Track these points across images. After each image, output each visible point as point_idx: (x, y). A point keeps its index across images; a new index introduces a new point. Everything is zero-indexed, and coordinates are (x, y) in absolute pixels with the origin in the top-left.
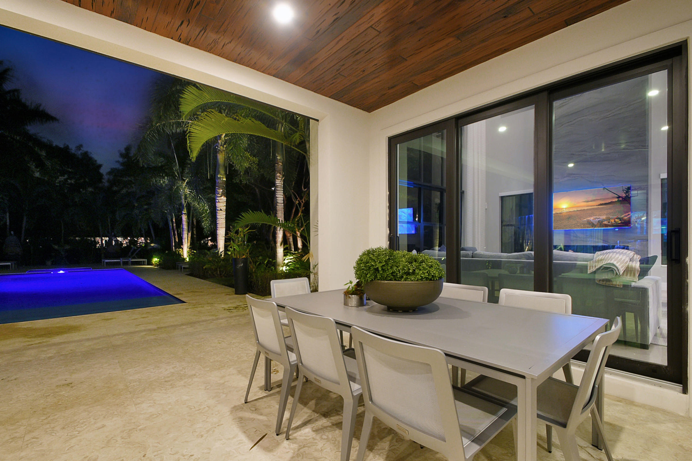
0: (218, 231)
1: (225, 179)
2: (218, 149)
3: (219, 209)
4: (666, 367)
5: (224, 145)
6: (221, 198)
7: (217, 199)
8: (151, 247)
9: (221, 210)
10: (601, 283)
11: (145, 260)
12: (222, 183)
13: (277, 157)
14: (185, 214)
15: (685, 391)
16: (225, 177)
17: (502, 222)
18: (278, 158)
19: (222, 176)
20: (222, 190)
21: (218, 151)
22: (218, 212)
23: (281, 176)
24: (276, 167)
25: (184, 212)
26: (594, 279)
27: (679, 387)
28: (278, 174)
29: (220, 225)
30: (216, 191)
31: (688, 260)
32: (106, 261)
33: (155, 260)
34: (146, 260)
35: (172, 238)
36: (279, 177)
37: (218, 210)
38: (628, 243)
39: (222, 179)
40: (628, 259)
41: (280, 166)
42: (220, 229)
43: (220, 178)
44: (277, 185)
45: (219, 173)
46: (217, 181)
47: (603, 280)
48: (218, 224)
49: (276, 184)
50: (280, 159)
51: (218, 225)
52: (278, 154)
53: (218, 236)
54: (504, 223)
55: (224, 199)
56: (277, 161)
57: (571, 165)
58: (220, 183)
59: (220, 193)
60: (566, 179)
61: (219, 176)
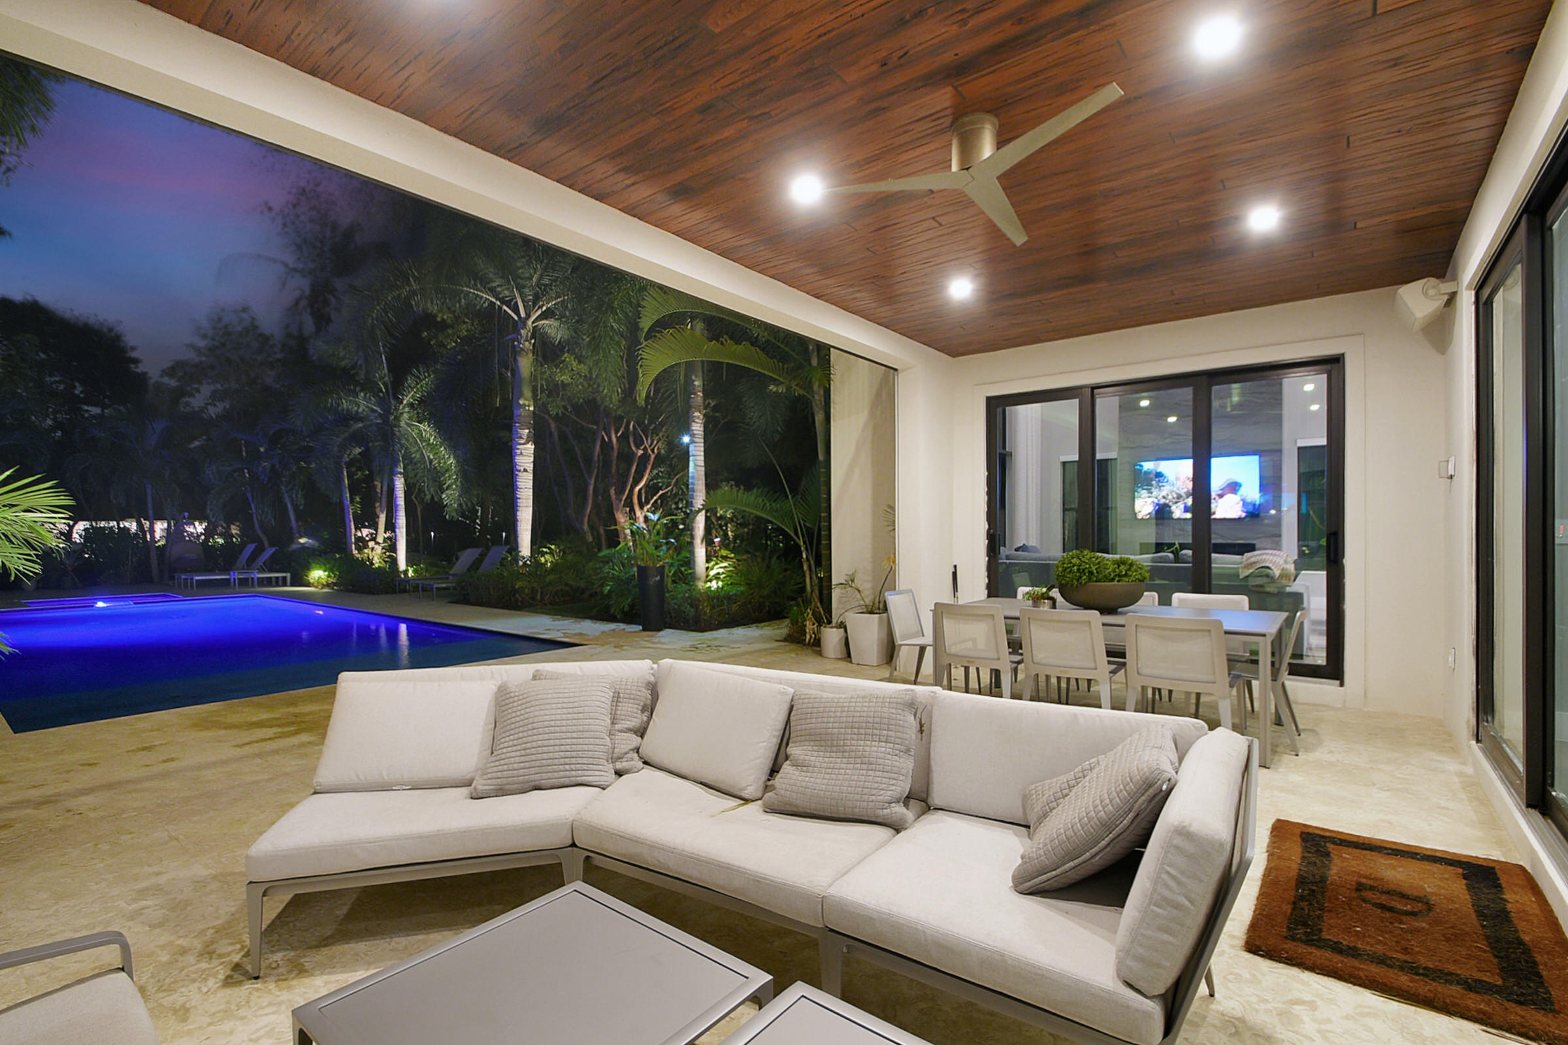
0: (518, 513)
1: (532, 409)
2: (519, 347)
3: (522, 469)
4: (1325, 666)
5: (531, 339)
6: (525, 446)
7: (518, 449)
8: (300, 546)
9: (525, 470)
10: (1254, 589)
11: (284, 575)
12: (528, 416)
13: (694, 381)
14: (400, 473)
15: (1342, 685)
16: (532, 403)
17: (1064, 505)
18: (696, 383)
19: (527, 403)
20: (527, 431)
21: (519, 352)
22: (520, 474)
23: (701, 417)
24: (692, 400)
25: (399, 470)
26: (1247, 586)
27: (1338, 682)
28: (697, 414)
29: (524, 501)
30: (514, 432)
31: (1344, 561)
32: (197, 578)
33: (318, 574)
34: (288, 575)
35: (350, 526)
36: (698, 418)
37: (519, 471)
38: (1255, 539)
39: (527, 408)
40: (1282, 562)
41: (699, 398)
42: (524, 509)
43: (524, 405)
44: (695, 432)
45: (521, 395)
46: (516, 412)
47: (1257, 586)
48: (519, 498)
49: (693, 430)
50: (698, 386)
51: (518, 501)
52: (696, 376)
53: (519, 523)
54: (1066, 506)
55: (531, 447)
56: (694, 389)
57: (1172, 419)
58: (525, 416)
59: (525, 437)
60: (1168, 441)
61: (521, 402)
